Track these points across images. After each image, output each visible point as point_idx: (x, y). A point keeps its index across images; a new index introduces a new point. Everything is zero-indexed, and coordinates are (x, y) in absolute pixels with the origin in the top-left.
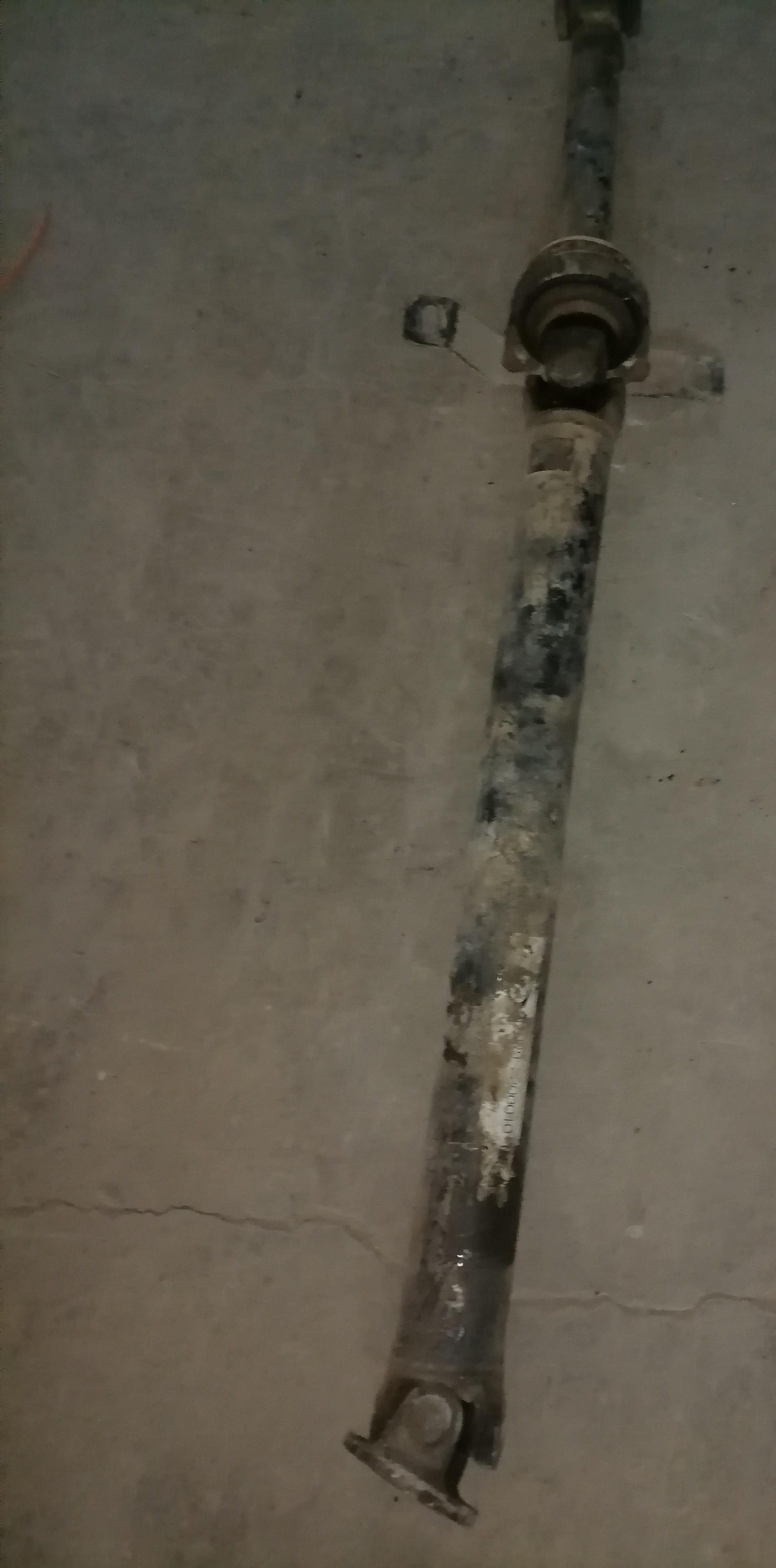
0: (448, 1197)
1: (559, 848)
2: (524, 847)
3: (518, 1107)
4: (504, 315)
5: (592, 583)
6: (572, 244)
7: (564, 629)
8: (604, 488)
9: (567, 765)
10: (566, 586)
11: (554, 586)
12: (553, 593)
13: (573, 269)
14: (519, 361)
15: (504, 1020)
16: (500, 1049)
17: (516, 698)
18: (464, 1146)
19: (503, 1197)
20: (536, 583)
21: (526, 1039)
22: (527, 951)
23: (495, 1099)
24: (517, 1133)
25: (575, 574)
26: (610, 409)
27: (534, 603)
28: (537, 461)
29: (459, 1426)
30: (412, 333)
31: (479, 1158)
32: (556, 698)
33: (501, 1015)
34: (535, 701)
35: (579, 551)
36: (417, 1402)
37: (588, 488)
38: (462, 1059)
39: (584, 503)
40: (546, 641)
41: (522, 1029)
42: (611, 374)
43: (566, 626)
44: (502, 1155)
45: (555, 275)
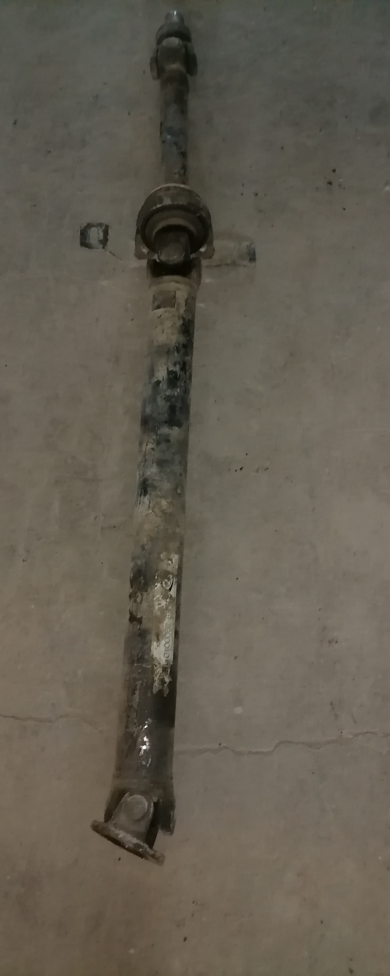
0: (137, 692)
1: (183, 507)
2: (164, 508)
3: (171, 644)
4: (133, 229)
5: (190, 367)
6: (168, 189)
7: (177, 392)
8: (193, 316)
9: (184, 463)
10: (177, 369)
11: (170, 369)
12: (170, 373)
13: (167, 202)
14: (143, 253)
15: (161, 599)
16: (159, 613)
17: (154, 430)
18: (144, 665)
19: (166, 692)
20: (160, 368)
21: (172, 608)
22: (170, 562)
23: (158, 640)
24: (171, 657)
25: (182, 363)
26: (194, 274)
27: (161, 379)
28: (156, 304)
29: (152, 810)
30: (85, 243)
31: (153, 671)
32: (176, 429)
33: (158, 596)
34: (165, 430)
35: (182, 350)
36: (129, 799)
37: (184, 316)
38: (140, 621)
39: (183, 324)
40: (168, 399)
41: (170, 603)
42: (193, 256)
43: (178, 390)
44: (164, 669)
45: (159, 206)
